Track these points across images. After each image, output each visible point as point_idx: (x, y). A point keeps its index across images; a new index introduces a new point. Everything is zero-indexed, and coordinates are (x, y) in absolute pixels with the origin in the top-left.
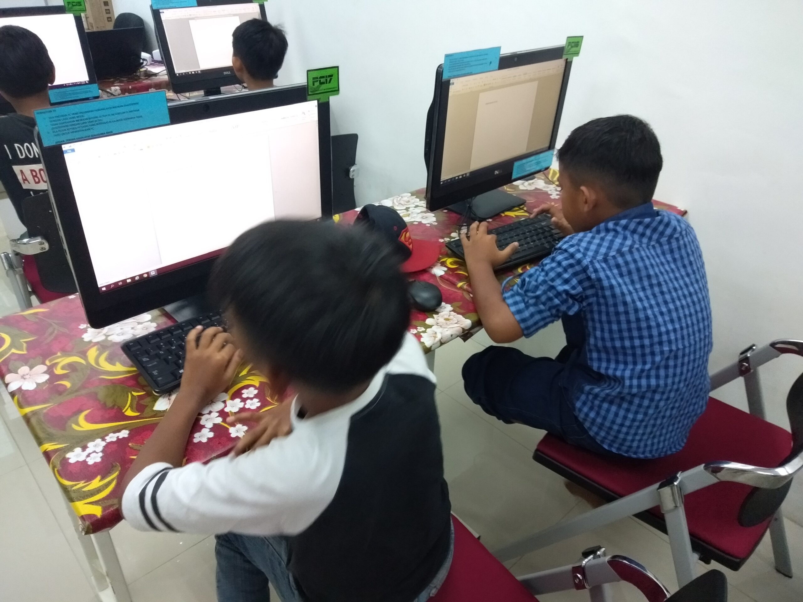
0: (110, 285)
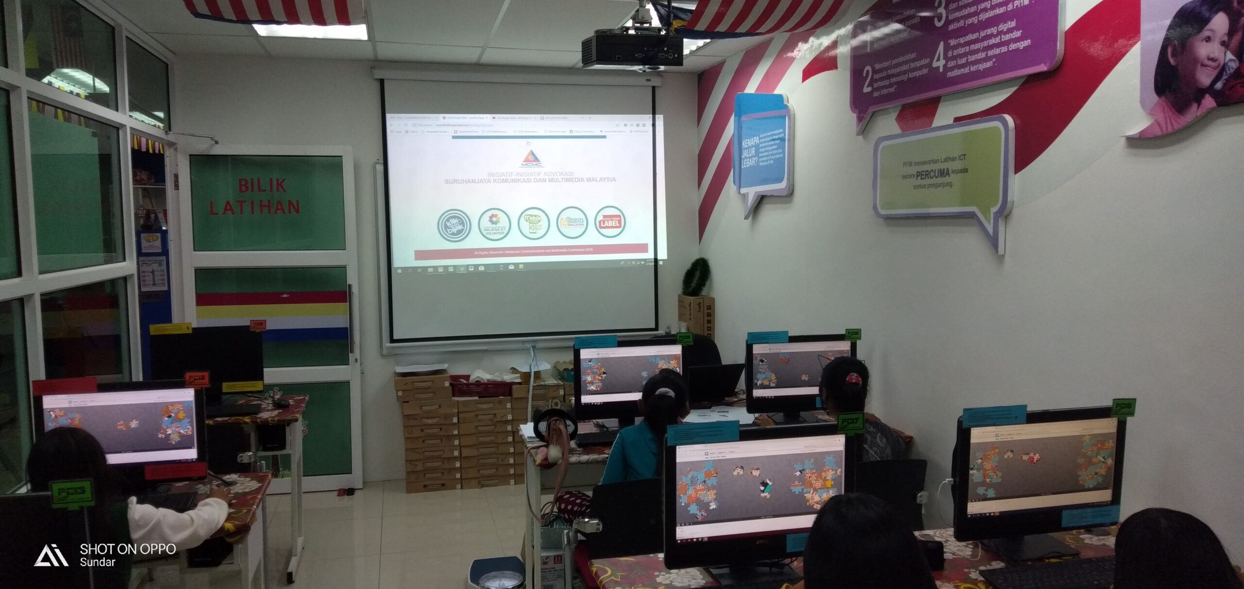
0: (683, 540)
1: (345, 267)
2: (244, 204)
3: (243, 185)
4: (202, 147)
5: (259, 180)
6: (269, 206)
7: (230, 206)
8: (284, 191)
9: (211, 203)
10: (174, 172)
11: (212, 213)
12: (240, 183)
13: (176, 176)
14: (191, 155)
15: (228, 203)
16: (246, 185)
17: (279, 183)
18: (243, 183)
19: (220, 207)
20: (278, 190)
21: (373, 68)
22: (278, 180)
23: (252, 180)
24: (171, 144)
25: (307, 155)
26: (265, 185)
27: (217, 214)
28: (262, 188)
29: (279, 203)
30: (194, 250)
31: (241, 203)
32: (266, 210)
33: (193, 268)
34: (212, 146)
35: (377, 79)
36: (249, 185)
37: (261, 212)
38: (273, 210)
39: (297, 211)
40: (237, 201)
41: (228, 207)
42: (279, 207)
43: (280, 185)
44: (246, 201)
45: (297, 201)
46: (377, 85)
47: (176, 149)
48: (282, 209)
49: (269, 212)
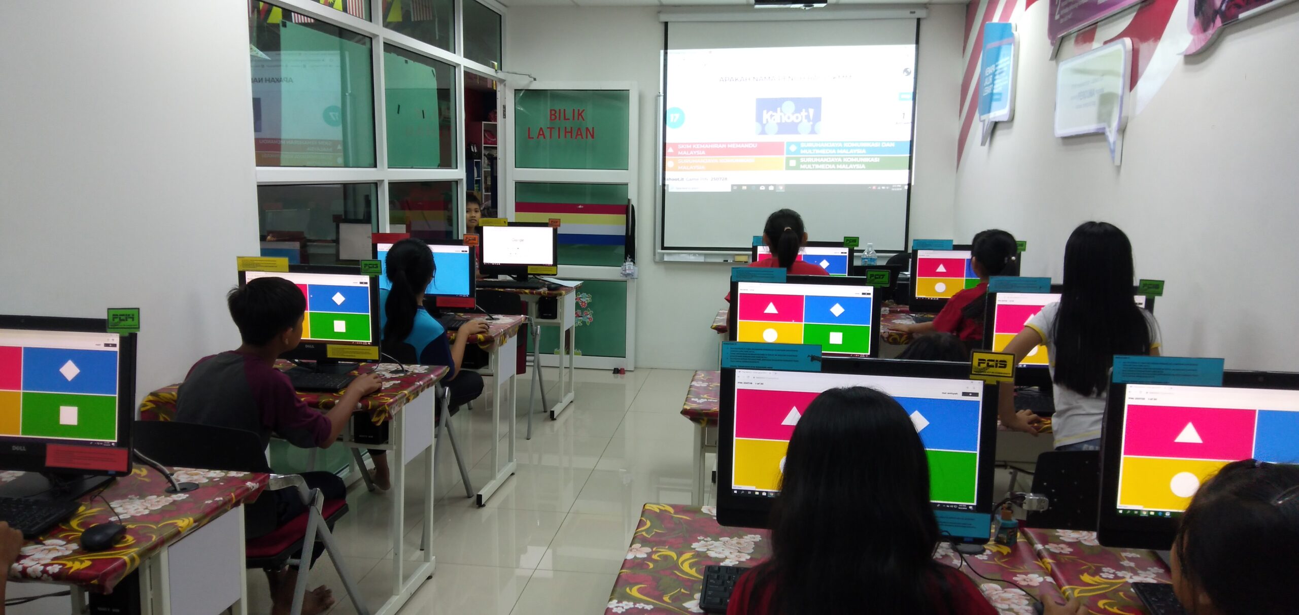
1: (627, 184)
2: (553, 130)
3: (553, 115)
4: (523, 83)
5: (565, 110)
6: (571, 132)
7: (543, 131)
8: (584, 120)
9: (529, 129)
10: (503, 104)
11: (529, 138)
12: (551, 112)
13: (504, 107)
14: (515, 90)
15: (541, 129)
16: (554, 115)
17: (580, 112)
18: (553, 112)
19: (534, 134)
20: (578, 119)
21: (659, 12)
22: (579, 110)
23: (560, 110)
24: (502, 81)
25: (602, 89)
26: (569, 115)
27: (533, 138)
28: (566, 118)
29: (579, 129)
30: (516, 167)
31: (551, 129)
32: (569, 135)
33: (514, 182)
34: (531, 82)
35: (662, 22)
36: (557, 115)
37: (565, 137)
38: (574, 135)
39: (593, 137)
40: (548, 128)
41: (541, 133)
42: (579, 133)
43: (580, 114)
44: (553, 128)
45: (593, 128)
46: (662, 28)
47: (505, 85)
48: (581, 135)
49: (571, 137)
